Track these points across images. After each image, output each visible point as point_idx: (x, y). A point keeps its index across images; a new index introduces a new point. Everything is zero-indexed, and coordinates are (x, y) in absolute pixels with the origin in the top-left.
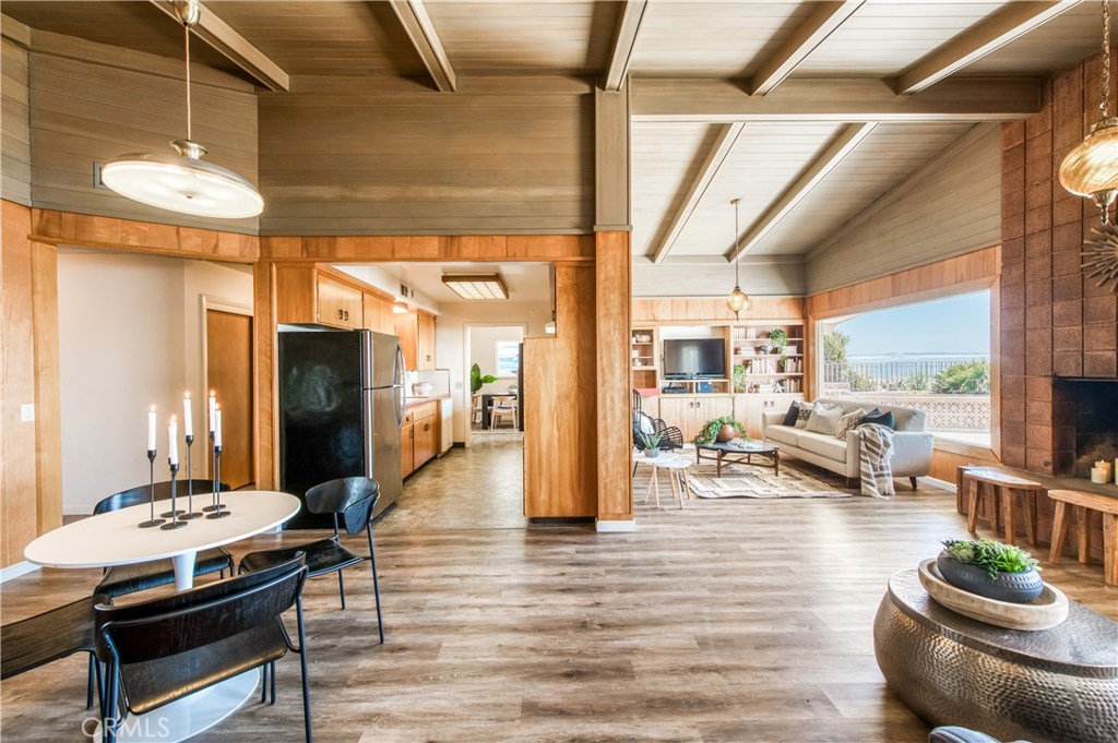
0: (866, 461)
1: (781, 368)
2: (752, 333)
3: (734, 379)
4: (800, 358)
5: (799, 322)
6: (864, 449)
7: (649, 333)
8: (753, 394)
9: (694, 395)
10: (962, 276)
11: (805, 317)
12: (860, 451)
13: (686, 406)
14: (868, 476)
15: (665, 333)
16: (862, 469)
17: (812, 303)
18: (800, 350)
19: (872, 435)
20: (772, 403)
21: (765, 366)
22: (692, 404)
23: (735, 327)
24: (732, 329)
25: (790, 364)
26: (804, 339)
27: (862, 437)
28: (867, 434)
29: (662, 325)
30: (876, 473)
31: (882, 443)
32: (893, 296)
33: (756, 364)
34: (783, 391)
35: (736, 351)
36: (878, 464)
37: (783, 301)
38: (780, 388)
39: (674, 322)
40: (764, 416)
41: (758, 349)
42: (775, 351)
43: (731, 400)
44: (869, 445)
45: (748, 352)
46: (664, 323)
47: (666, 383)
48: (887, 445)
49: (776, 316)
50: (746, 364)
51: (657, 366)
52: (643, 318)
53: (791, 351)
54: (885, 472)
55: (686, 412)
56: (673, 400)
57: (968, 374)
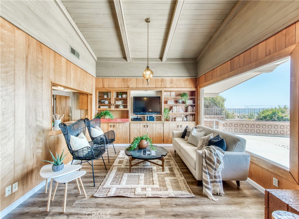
0: (206, 173)
1: (186, 111)
2: (173, 94)
3: (164, 116)
4: (194, 106)
5: (194, 89)
6: (205, 164)
7: (126, 93)
8: (173, 122)
9: (146, 122)
11: (196, 87)
12: (202, 164)
13: (142, 127)
14: (207, 182)
15: (133, 93)
16: (203, 177)
17: (199, 80)
18: (194, 102)
19: (210, 155)
20: (181, 126)
21: (179, 109)
22: (144, 126)
23: (165, 91)
24: (163, 92)
25: (190, 108)
26: (196, 97)
27: (204, 156)
28: (207, 154)
29: (131, 90)
30: (212, 180)
31: (215, 161)
33: (174, 108)
34: (187, 120)
35: (166, 102)
36: (213, 174)
37: (186, 80)
38: (185, 119)
39: (137, 89)
41: (176, 102)
42: (183, 103)
43: (162, 124)
44: (207, 161)
45: (171, 103)
46: (132, 89)
47: (135, 116)
48: (219, 162)
49: (183, 86)
50: (171, 108)
51: (130, 107)
52: (123, 87)
53: (189, 102)
54: (218, 180)
55: (142, 129)
56: (136, 124)
57: (270, 113)
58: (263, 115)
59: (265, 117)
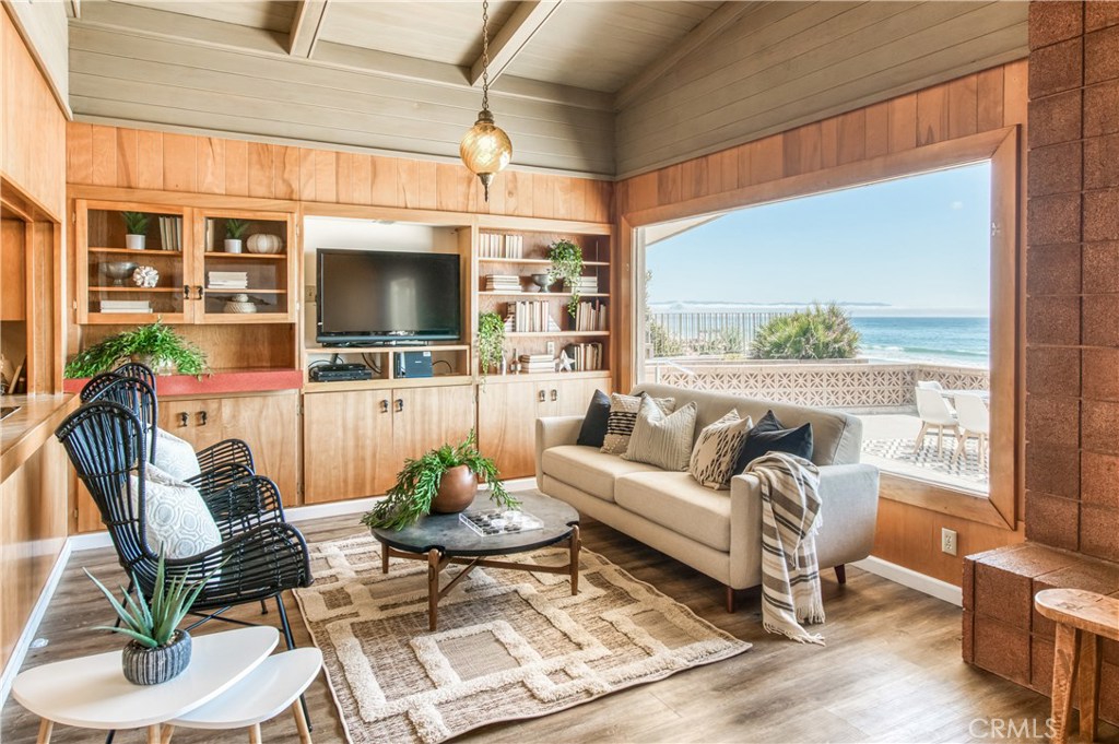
0: (775, 551)
1: (568, 321)
2: (516, 245)
3: (479, 344)
4: (603, 301)
5: (601, 230)
6: (769, 521)
7: (277, 229)
8: (518, 377)
9: (391, 382)
10: (930, 129)
11: (612, 220)
12: (761, 523)
13: (369, 413)
14: (779, 586)
15: (318, 232)
16: (767, 570)
17: (626, 193)
18: (603, 286)
19: (785, 484)
20: (554, 393)
21: (539, 318)
22: (384, 404)
23: (482, 230)
24: (475, 232)
25: (585, 314)
26: (612, 264)
27: (765, 490)
28: (775, 484)
29: (309, 211)
30: (794, 574)
31: (804, 503)
32: (786, 175)
33: (522, 312)
34: (572, 365)
35: (484, 283)
36: (795, 553)
37: (575, 182)
38: (567, 362)
39: (340, 207)
40: (540, 425)
41: (527, 282)
42: (559, 286)
43: (472, 391)
44: (779, 509)
45: (507, 287)
46: (316, 207)
47: (324, 356)
48: (813, 506)
49: (562, 213)
50: (505, 311)
51: (298, 311)
52: (261, 191)
53: (586, 286)
54: (809, 570)
55: (369, 421)
56: (339, 397)
57: (792, 330)
58: (774, 338)
59: (778, 347)
